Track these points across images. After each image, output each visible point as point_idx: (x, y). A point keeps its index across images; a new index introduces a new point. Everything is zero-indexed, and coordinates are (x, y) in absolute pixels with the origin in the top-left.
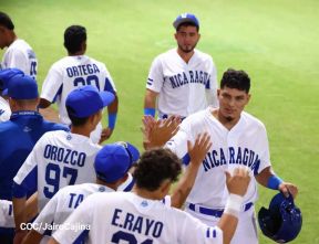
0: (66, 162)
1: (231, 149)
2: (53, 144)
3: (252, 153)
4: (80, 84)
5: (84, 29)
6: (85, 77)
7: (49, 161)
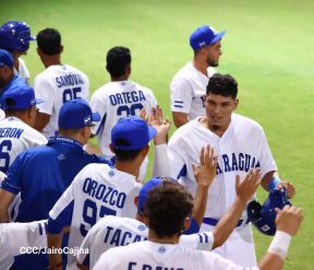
0: (105, 201)
1: (225, 156)
2: (94, 179)
3: (248, 157)
4: (124, 113)
5: (128, 50)
6: (129, 105)
7: (87, 196)
